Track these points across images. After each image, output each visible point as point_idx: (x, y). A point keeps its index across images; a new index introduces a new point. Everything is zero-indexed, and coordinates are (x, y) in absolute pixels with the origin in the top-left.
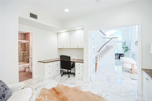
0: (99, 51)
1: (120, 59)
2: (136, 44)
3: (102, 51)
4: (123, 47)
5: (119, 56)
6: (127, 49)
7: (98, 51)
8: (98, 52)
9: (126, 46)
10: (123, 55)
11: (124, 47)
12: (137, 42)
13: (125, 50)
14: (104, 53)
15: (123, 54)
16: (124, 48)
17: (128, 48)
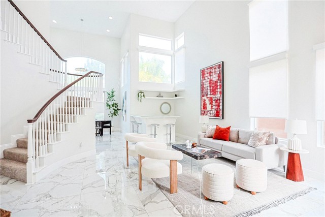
0: (37, 116)
1: (102, 134)
2: (140, 97)
3: (52, 118)
4: (108, 105)
5: (101, 128)
6: (116, 109)
7: (32, 118)
8: (29, 121)
9: (115, 102)
10: (109, 125)
11: (110, 103)
12: (140, 94)
13: (113, 111)
14: (60, 126)
15: (109, 122)
16: (111, 107)
17: (119, 108)
